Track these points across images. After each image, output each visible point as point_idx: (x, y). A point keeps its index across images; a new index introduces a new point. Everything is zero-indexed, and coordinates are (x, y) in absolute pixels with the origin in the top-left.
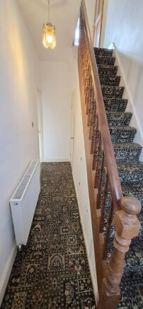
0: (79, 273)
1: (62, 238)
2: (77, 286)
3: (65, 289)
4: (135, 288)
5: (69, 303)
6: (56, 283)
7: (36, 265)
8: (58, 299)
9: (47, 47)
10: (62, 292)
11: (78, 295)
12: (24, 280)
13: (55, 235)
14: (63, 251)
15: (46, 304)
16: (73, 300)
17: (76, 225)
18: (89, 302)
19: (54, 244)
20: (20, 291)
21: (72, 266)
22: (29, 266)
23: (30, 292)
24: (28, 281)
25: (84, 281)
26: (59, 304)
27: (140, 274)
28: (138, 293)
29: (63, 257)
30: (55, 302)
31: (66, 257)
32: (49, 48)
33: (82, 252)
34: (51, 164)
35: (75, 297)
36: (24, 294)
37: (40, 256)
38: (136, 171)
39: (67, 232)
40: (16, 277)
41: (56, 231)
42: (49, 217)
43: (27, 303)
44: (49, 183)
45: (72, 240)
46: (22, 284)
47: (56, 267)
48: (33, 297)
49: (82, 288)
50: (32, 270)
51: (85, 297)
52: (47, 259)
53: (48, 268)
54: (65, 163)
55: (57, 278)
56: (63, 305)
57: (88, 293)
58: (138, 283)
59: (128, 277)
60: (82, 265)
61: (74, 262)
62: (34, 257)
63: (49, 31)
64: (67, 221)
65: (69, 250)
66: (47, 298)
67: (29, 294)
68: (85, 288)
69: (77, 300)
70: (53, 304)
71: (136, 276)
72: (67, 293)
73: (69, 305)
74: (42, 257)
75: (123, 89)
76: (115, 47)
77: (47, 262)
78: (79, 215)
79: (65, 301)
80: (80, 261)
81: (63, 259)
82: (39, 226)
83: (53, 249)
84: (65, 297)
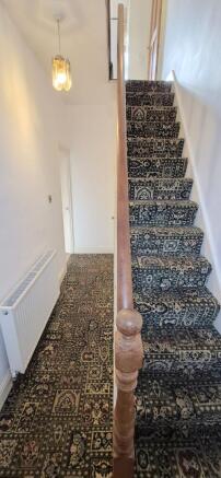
0: (96, 422)
1: (82, 368)
2: (90, 441)
3: (71, 442)
4: (172, 454)
5: (74, 463)
6: (61, 433)
7: (37, 404)
8: (59, 456)
9: (60, 89)
10: (66, 447)
11: (88, 454)
12: (16, 423)
13: (72, 363)
14: (78, 387)
15: (42, 461)
16: (80, 460)
17: (105, 351)
18: (104, 466)
19: (68, 376)
20: (8, 438)
21: (89, 411)
22: (27, 404)
23: (23, 441)
24: (21, 425)
25: (102, 435)
26: (60, 463)
27: (186, 433)
28: (174, 462)
29: (78, 397)
30: (54, 460)
31: (81, 397)
32: (63, 90)
33: (107, 391)
34: (85, 256)
35: (84, 456)
36: (14, 443)
37: (45, 392)
38: (190, 271)
39: (90, 359)
40: (7, 418)
41: (74, 357)
42: (68, 335)
43: (15, 456)
44: (77, 284)
45: (95, 372)
46: (14, 428)
47: (65, 410)
48: (26, 449)
49: (97, 444)
50: (30, 411)
51: (100, 458)
52: (54, 397)
53: (54, 411)
54: (105, 255)
55: (63, 426)
56: (64, 465)
57: (104, 453)
58: (178, 446)
59: (165, 436)
60: (104, 411)
61: (92, 405)
62: (36, 392)
63: (60, 67)
64: (93, 344)
65: (88, 387)
66: (44, 453)
67: (19, 443)
68: (102, 445)
69: (86, 462)
70: (51, 463)
71: (178, 436)
72: (73, 449)
73: (74, 467)
74: (47, 394)
75: (182, 142)
76: (175, 78)
77: (53, 401)
78: (111, 335)
79: (69, 460)
80: (102, 404)
81: (77, 400)
82: (51, 348)
83: (65, 383)
84: (69, 454)
